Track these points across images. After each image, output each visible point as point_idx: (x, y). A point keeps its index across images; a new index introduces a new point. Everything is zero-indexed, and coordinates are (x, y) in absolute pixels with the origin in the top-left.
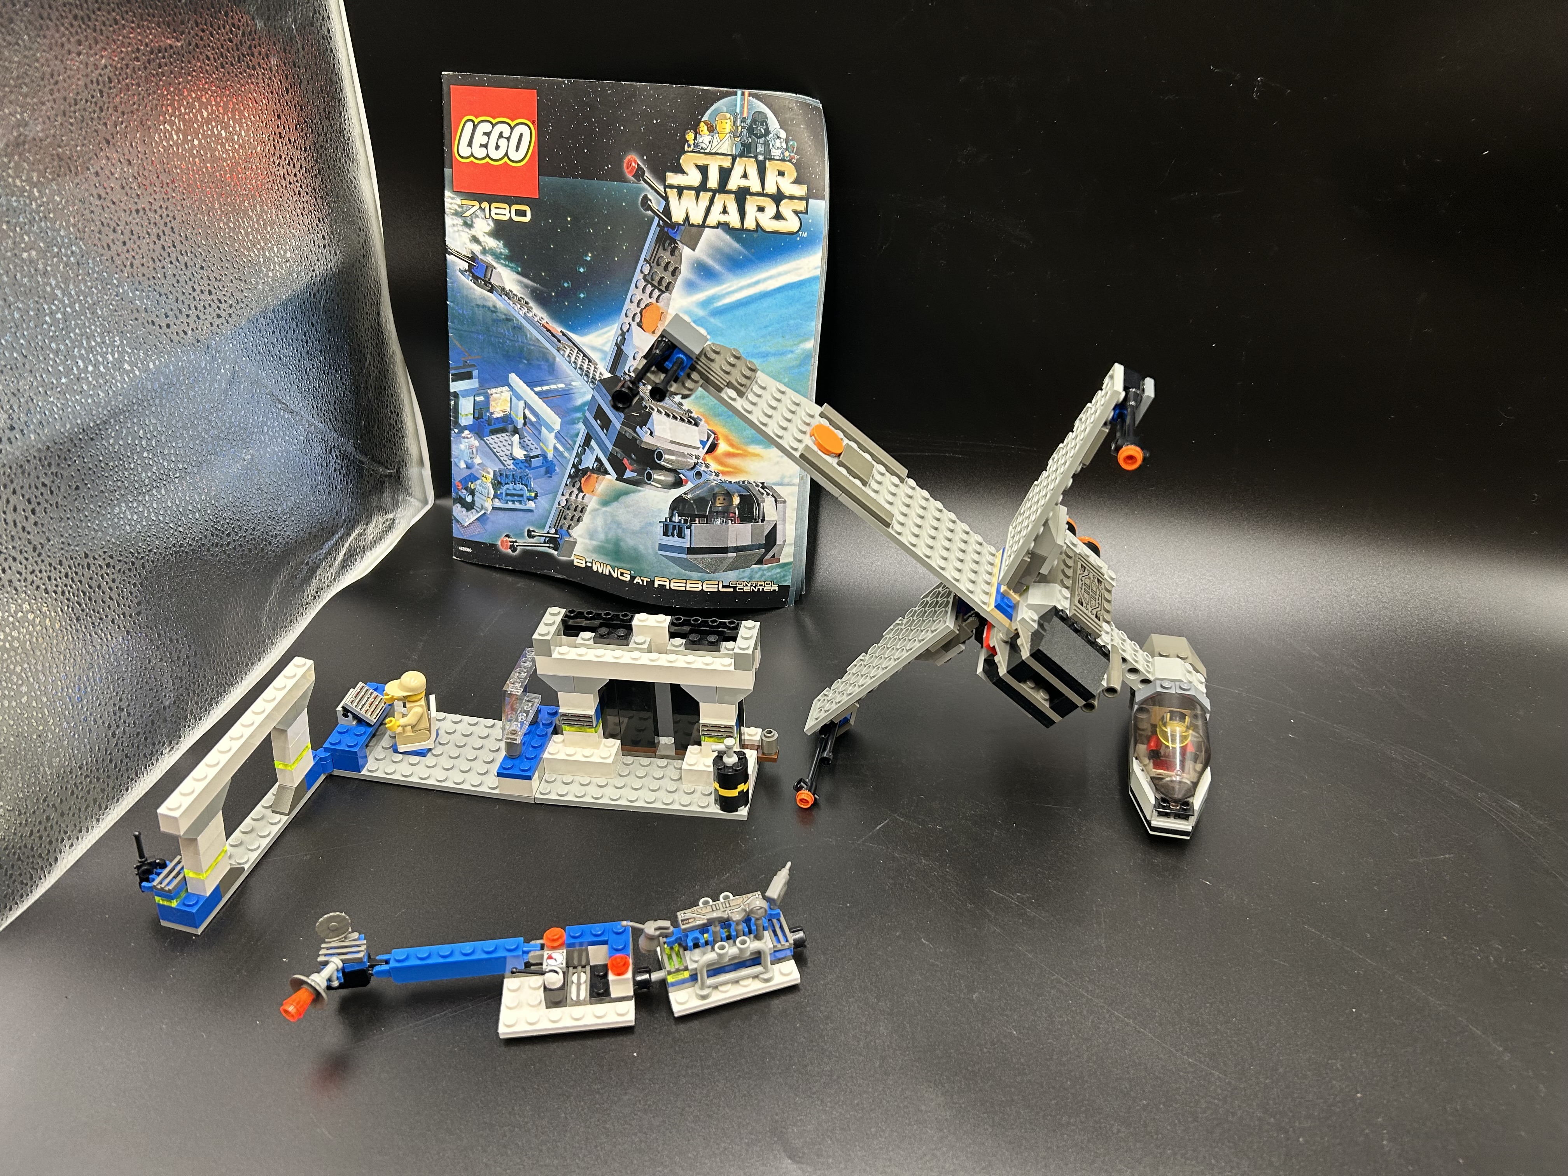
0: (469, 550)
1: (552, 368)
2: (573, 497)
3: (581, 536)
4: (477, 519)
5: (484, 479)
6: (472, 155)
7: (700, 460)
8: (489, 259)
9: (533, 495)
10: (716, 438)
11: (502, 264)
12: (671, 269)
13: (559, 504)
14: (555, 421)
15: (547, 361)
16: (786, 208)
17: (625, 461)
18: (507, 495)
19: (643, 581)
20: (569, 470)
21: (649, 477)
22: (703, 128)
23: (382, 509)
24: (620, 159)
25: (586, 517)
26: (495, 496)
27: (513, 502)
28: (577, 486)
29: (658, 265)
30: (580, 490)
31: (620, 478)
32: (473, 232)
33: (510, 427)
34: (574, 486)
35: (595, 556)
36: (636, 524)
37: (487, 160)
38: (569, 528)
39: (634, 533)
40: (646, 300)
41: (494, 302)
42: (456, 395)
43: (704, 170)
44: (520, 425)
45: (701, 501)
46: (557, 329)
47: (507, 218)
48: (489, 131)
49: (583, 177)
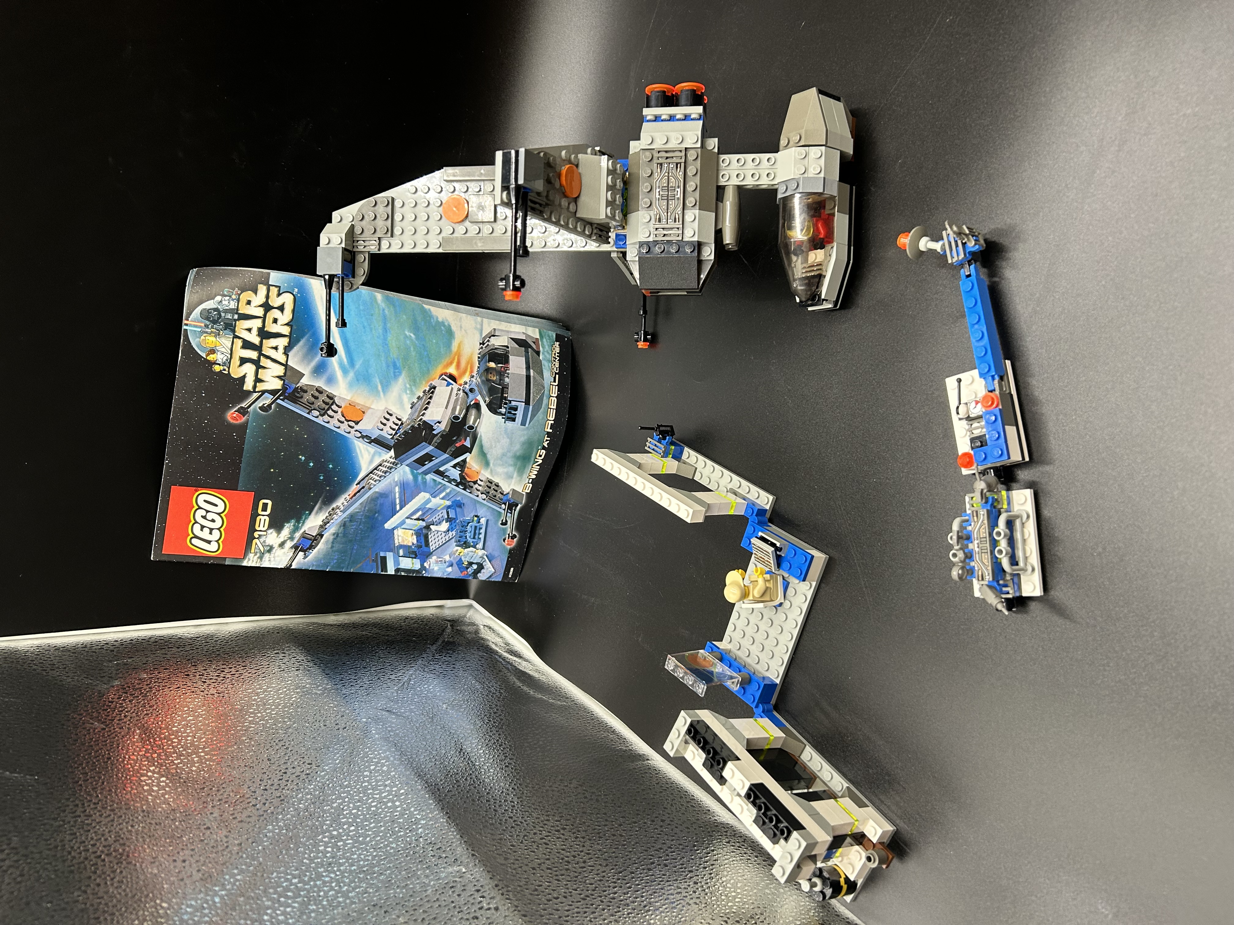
0: (512, 569)
1: (382, 495)
2: (480, 488)
3: (509, 485)
4: (490, 561)
5: (461, 554)
6: (217, 541)
7: (461, 388)
8: (298, 535)
9: (476, 518)
10: (445, 374)
11: (302, 525)
12: (317, 394)
13: (484, 500)
14: (423, 496)
15: (377, 498)
16: (275, 302)
17: (458, 445)
18: (474, 538)
19: (547, 440)
20: (460, 489)
21: (471, 428)
22: (211, 358)
23: (477, 632)
24: (230, 425)
25: (496, 480)
26: (474, 547)
27: (480, 534)
28: (472, 484)
29: (313, 403)
30: (475, 482)
31: (470, 450)
32: (276, 546)
33: (424, 531)
34: (472, 487)
35: (525, 476)
36: (505, 441)
37: (222, 529)
38: (502, 494)
39: (511, 443)
40: (339, 416)
41: (330, 535)
42: (397, 570)
43: (243, 361)
44: (424, 524)
45: (491, 391)
46: (354, 488)
47: (267, 519)
48: (200, 527)
49: (241, 456)
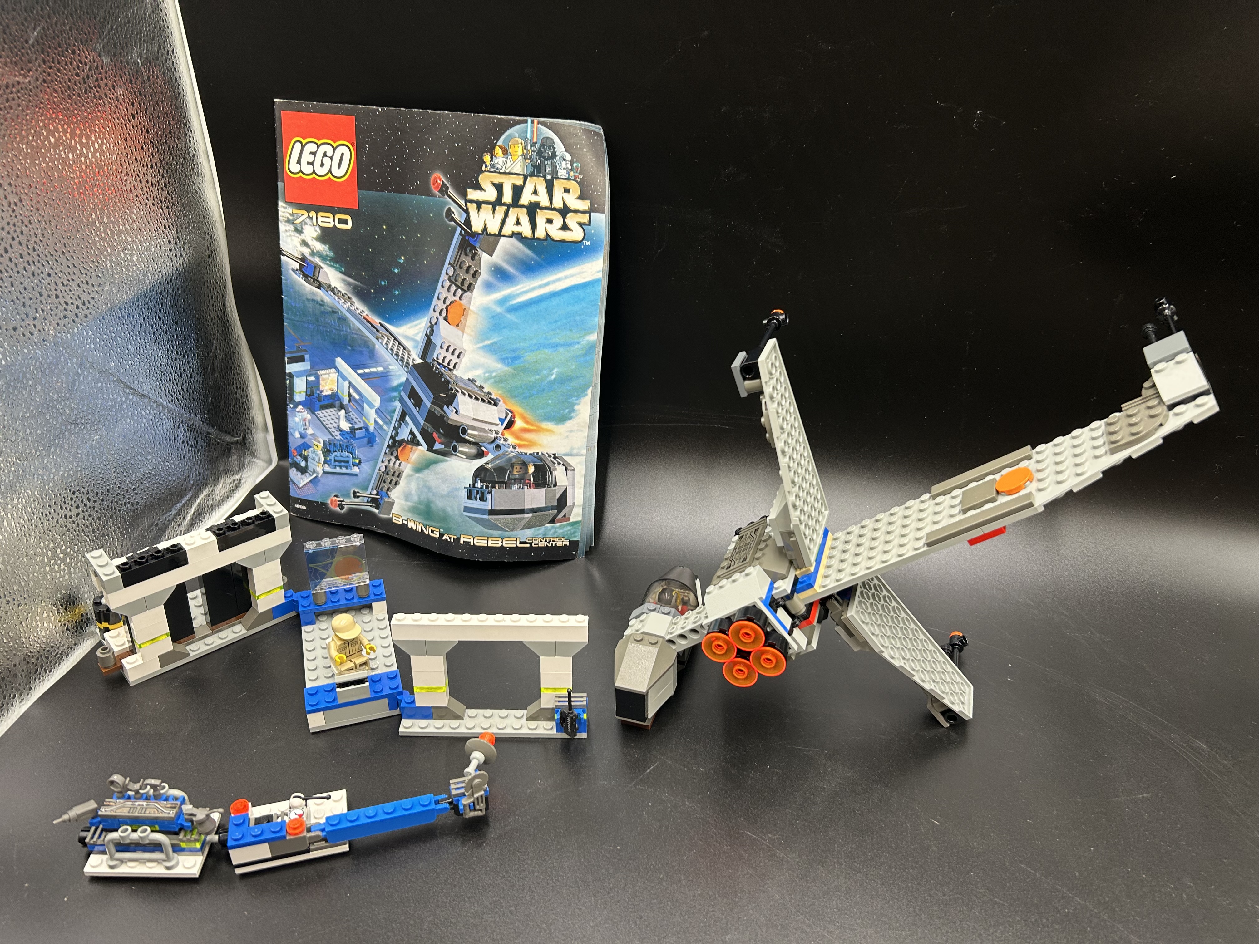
0: (304, 508)
1: (372, 354)
2: (391, 464)
3: (398, 497)
4: (311, 481)
5: (315, 447)
6: (301, 171)
7: (499, 435)
8: (317, 260)
9: (357, 461)
10: (513, 416)
11: (328, 265)
12: (472, 272)
13: (380, 470)
14: (376, 400)
15: (368, 347)
16: (572, 219)
17: (435, 435)
18: (335, 461)
19: (450, 538)
20: (388, 441)
21: (455, 448)
22: (498, 151)
23: (228, 471)
24: (428, 177)
25: (402, 482)
26: (325, 462)
27: (341, 467)
28: (395, 454)
29: (461, 268)
30: (397, 458)
31: (430, 449)
32: (303, 237)
33: (337, 403)
34: (392, 455)
35: (410, 515)
36: (444, 489)
37: (314, 175)
38: (388, 490)
39: (443, 497)
40: (451, 298)
41: (321, 297)
42: (291, 376)
43: (499, 187)
44: (345, 402)
45: (500, 470)
46: (376, 320)
47: (331, 225)
48: (314, 150)
49: (396, 191)
